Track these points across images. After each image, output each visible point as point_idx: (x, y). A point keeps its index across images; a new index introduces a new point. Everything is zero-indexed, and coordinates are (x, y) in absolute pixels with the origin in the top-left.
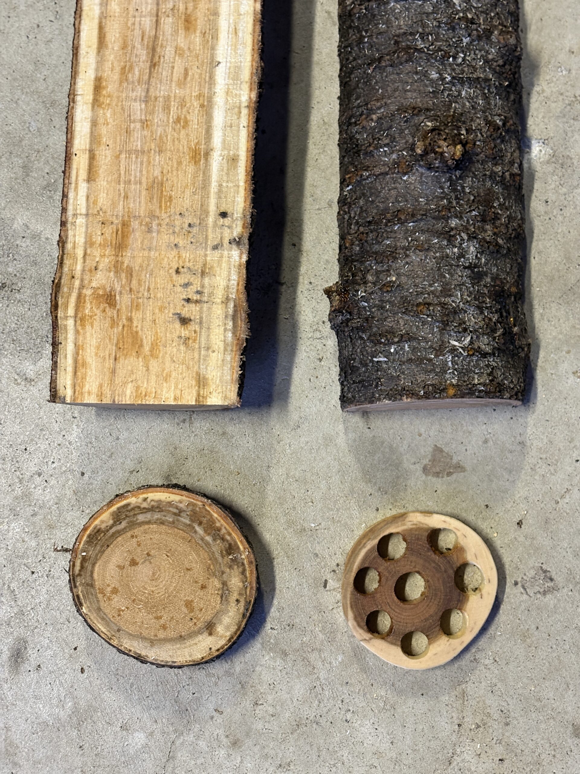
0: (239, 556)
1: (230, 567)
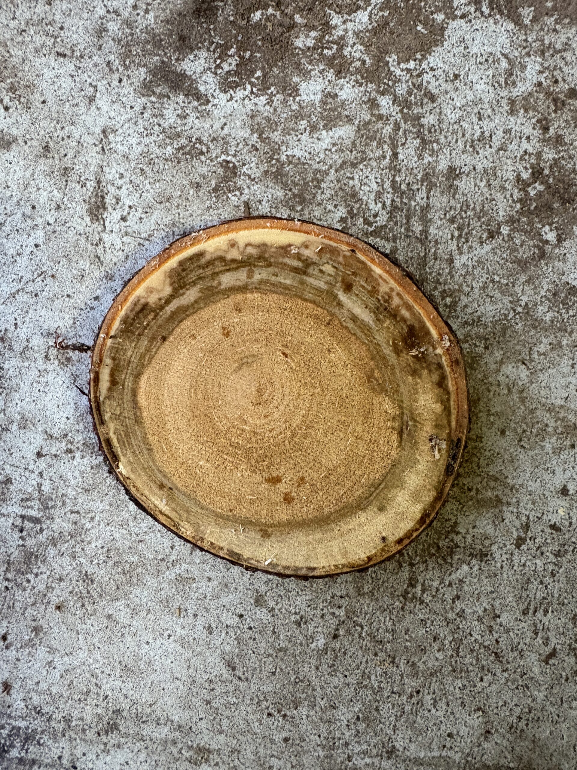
0: (431, 349)
1: (414, 373)
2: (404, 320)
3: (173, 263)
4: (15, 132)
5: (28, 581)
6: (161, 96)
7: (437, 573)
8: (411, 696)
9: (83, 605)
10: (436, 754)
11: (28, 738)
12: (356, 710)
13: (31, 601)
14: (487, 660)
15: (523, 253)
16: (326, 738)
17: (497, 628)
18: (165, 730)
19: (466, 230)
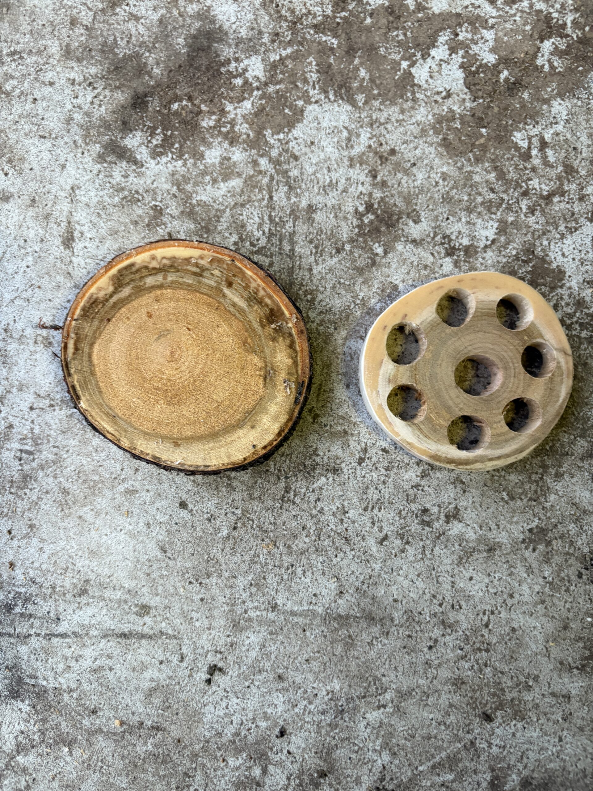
0: (285, 324)
1: (274, 340)
2: (267, 305)
3: (114, 271)
4: (12, 190)
5: (26, 494)
6: (111, 163)
7: (304, 483)
8: (288, 569)
9: (62, 510)
10: (306, 608)
11: (27, 600)
12: (250, 578)
13: (27, 507)
14: (340, 542)
15: (360, 263)
16: (230, 598)
17: (346, 520)
18: (118, 594)
19: (320, 248)
